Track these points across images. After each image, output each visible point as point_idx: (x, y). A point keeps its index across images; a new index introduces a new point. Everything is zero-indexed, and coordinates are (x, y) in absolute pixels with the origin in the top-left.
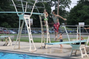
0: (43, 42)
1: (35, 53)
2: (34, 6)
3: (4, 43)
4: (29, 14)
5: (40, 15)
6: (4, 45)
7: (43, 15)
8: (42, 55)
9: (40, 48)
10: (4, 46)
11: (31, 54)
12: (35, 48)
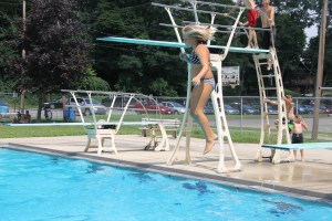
1: (236, 176)
2: (235, 26)
3: (146, 141)
4: (219, 52)
5: (258, 54)
6: (147, 149)
8: (259, 184)
9: (257, 161)
10: (145, 150)
11: (224, 179)
12: (238, 162)
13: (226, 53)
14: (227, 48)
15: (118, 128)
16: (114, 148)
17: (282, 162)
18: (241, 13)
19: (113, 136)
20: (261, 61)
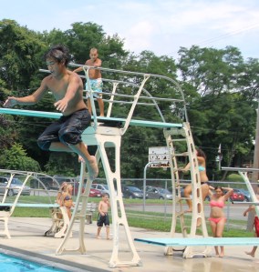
0: (178, 230)
2: (137, 96)
5: (169, 129)
6: (47, 234)
7: (180, 128)
9: (166, 255)
10: (45, 236)
12: (136, 254)
13: (126, 126)
14: (128, 121)
15: (12, 210)
16: (6, 232)
17: (195, 257)
18: (145, 80)
19: (6, 219)
20: (173, 137)
